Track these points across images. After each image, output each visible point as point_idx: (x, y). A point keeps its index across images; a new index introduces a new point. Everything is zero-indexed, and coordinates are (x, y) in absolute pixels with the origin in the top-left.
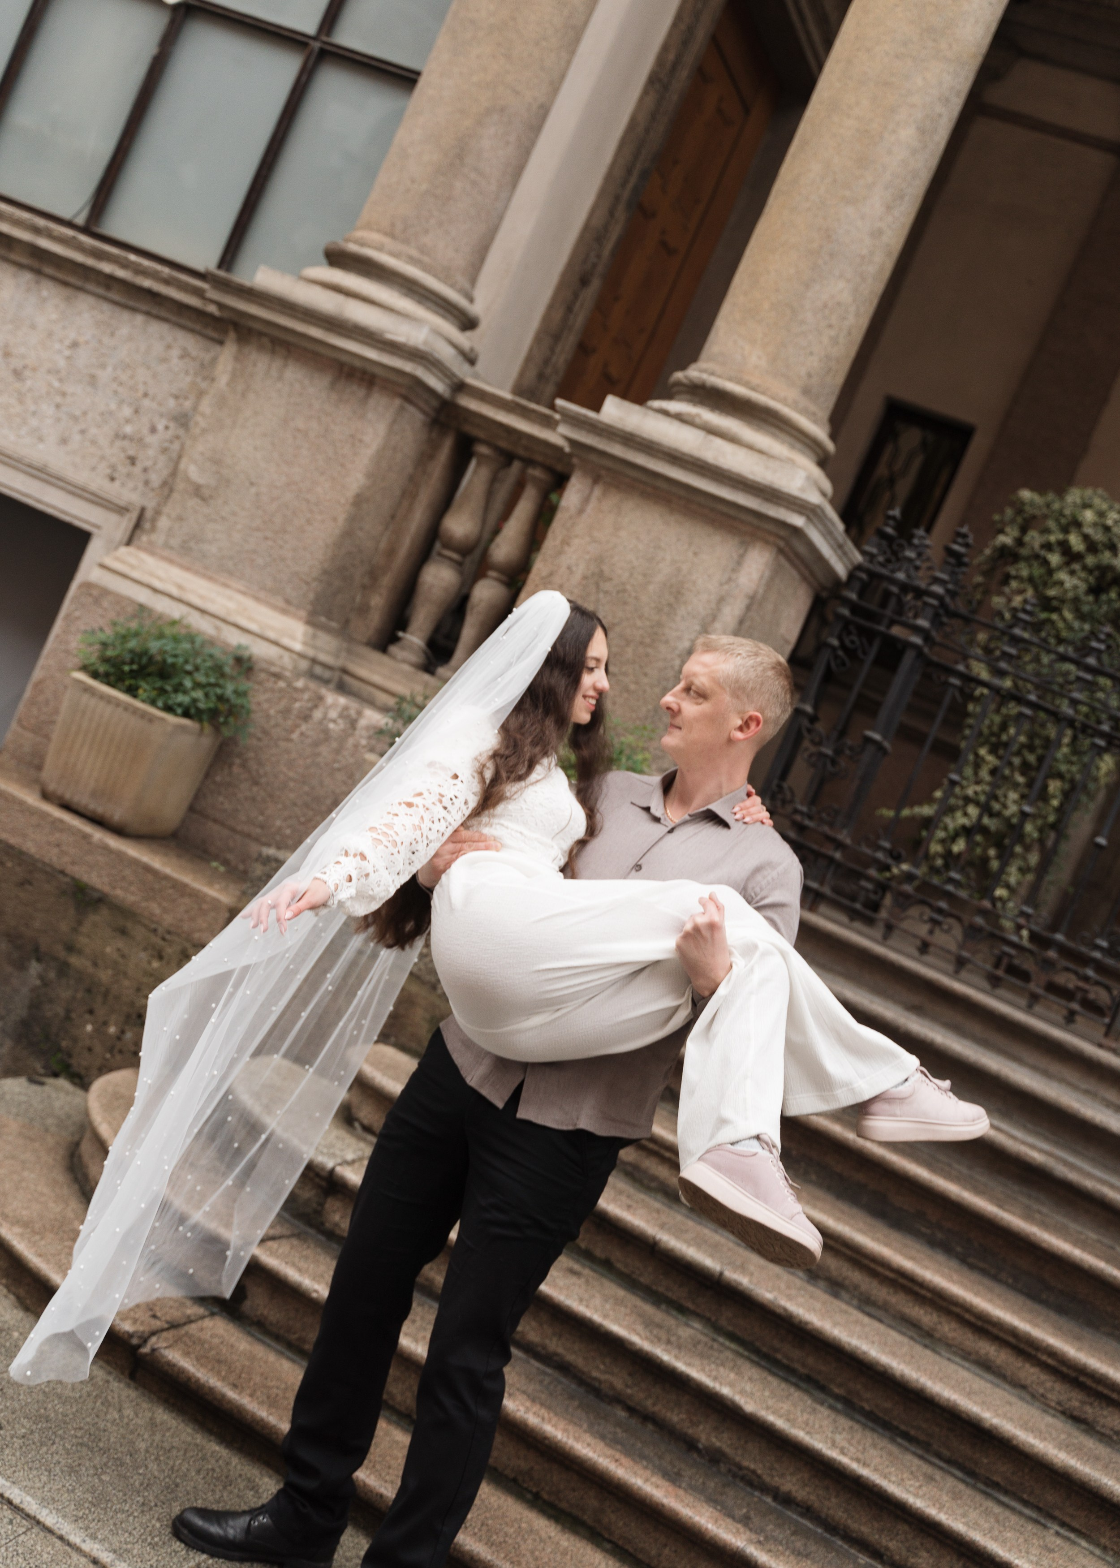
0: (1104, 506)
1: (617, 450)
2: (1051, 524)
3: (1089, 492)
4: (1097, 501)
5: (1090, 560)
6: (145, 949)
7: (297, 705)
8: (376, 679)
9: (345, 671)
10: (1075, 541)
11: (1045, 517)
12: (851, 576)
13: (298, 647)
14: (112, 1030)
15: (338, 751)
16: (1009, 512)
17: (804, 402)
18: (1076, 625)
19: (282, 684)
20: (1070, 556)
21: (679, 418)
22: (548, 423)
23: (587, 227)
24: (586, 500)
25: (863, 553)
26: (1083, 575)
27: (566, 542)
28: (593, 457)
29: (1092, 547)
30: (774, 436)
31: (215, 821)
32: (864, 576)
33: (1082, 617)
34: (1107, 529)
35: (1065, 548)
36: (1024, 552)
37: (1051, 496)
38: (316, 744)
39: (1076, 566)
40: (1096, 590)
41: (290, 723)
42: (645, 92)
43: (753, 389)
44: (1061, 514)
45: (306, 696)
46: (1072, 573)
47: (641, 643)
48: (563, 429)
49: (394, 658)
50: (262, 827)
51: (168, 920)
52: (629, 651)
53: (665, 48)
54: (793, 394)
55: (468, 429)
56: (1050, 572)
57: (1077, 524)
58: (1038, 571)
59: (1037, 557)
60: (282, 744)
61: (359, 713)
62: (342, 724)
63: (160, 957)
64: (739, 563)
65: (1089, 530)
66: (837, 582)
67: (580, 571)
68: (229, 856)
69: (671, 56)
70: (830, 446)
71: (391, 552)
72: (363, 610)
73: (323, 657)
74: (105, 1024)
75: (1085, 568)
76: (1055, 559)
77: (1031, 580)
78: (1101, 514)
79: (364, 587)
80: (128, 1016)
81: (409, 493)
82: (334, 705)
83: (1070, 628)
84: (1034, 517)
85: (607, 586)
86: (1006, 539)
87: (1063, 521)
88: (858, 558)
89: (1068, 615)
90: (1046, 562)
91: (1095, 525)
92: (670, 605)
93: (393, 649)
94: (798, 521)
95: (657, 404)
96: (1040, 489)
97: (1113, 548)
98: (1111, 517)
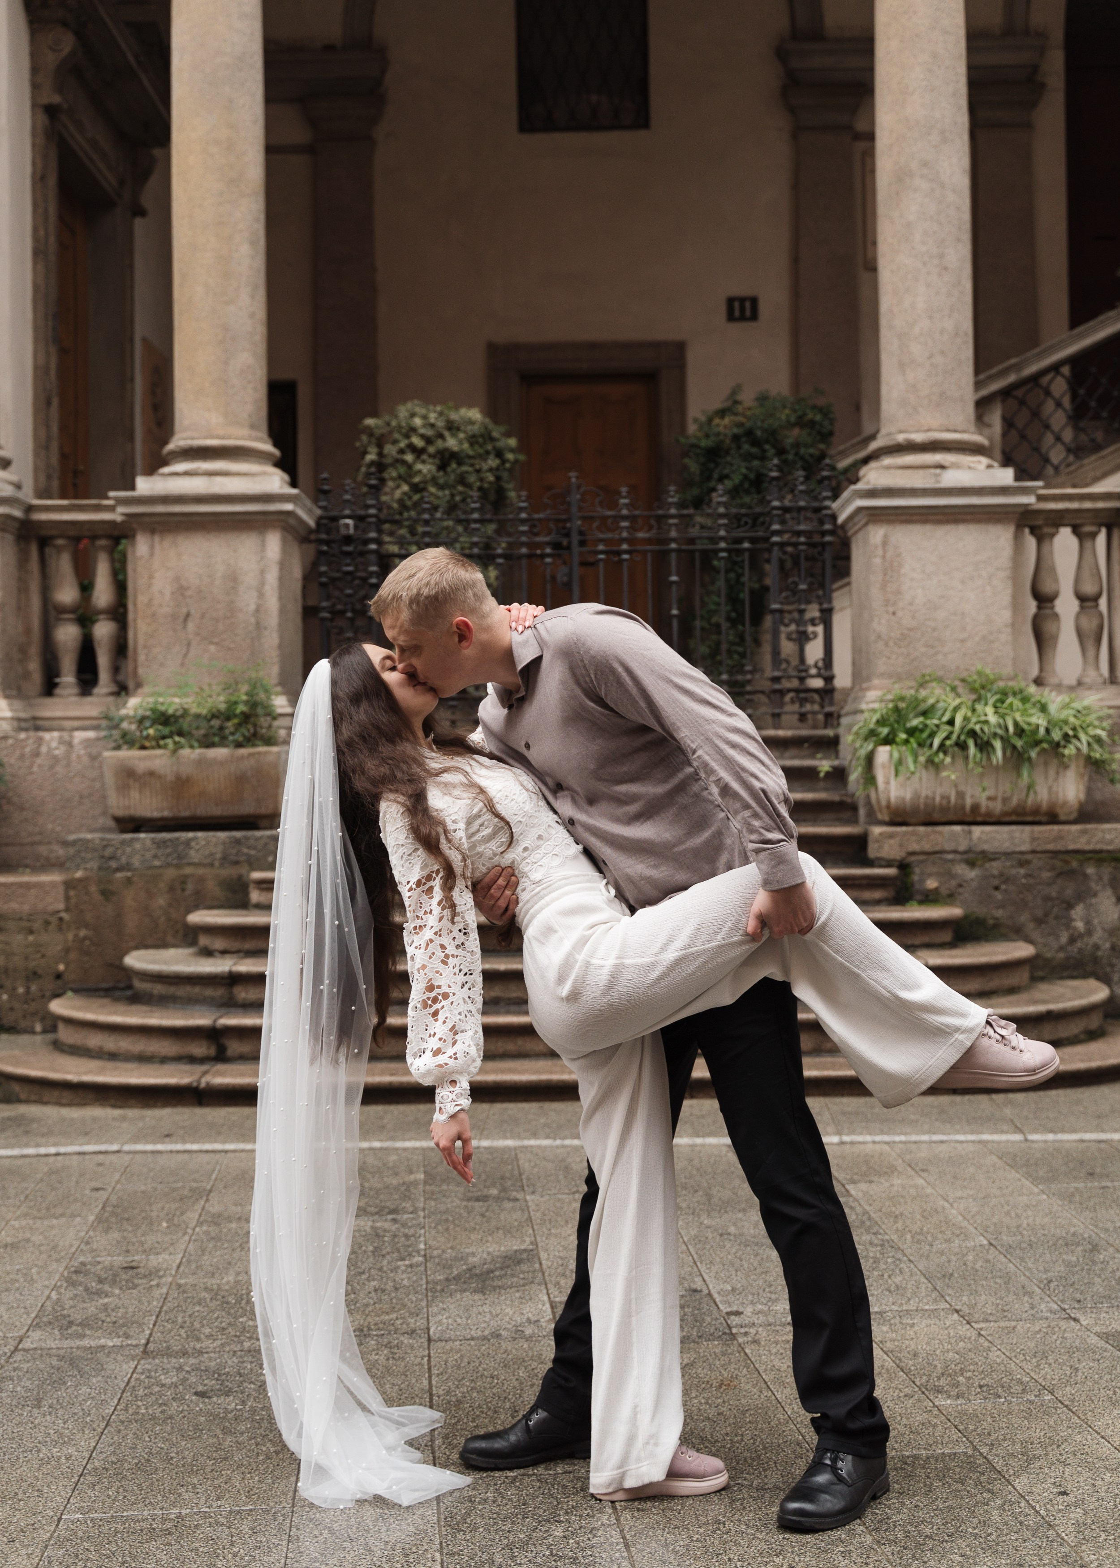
0: (423, 411)
1: (160, 509)
2: (397, 436)
3: (409, 405)
4: (417, 409)
5: (431, 449)
6: (19, 932)
7: (28, 750)
8: (58, 714)
9: (35, 718)
10: (417, 441)
11: (391, 432)
12: (318, 524)
13: (8, 714)
14: (21, 990)
15: (68, 765)
16: (364, 438)
17: (254, 433)
18: (440, 494)
19: (10, 741)
20: (418, 452)
21: (187, 474)
22: (112, 509)
23: (36, 367)
24: (152, 547)
25: (320, 507)
26: (430, 460)
27: (151, 577)
28: (147, 519)
29: (429, 441)
30: (247, 461)
31: (7, 845)
32: (325, 521)
33: (441, 487)
34: (432, 426)
35: (412, 448)
36: (389, 460)
37: (387, 418)
38: (52, 767)
39: (424, 457)
40: (442, 467)
41: (27, 763)
42: (35, 263)
43: (223, 438)
44: (400, 427)
45: (31, 741)
46: (424, 462)
47: (226, 618)
48: (121, 509)
49: (61, 696)
50: (40, 833)
51: (26, 908)
52: (221, 626)
53: (35, 229)
54: (246, 432)
55: (44, 532)
56: (410, 467)
57: (413, 430)
58: (402, 470)
59: (397, 461)
60: (29, 778)
61: (71, 737)
62: (63, 748)
63: (31, 932)
64: (263, 545)
65: (422, 431)
66: (311, 531)
67: (168, 591)
68: (27, 861)
69: (42, 233)
70: (277, 452)
71: (28, 631)
72: (26, 675)
73: (23, 715)
74: (15, 989)
75: (430, 456)
76: (409, 457)
77: (400, 477)
78: (425, 417)
79: (21, 661)
80: (28, 979)
81: (22, 589)
82: (52, 739)
83: (438, 498)
84: (382, 435)
85: (189, 593)
86: (371, 457)
87: (404, 431)
88: (319, 512)
89: (433, 490)
90: (404, 462)
91: (424, 426)
92: (233, 588)
93: (58, 691)
94: (289, 507)
95: (166, 470)
96: (375, 414)
97: (441, 436)
98: (432, 417)
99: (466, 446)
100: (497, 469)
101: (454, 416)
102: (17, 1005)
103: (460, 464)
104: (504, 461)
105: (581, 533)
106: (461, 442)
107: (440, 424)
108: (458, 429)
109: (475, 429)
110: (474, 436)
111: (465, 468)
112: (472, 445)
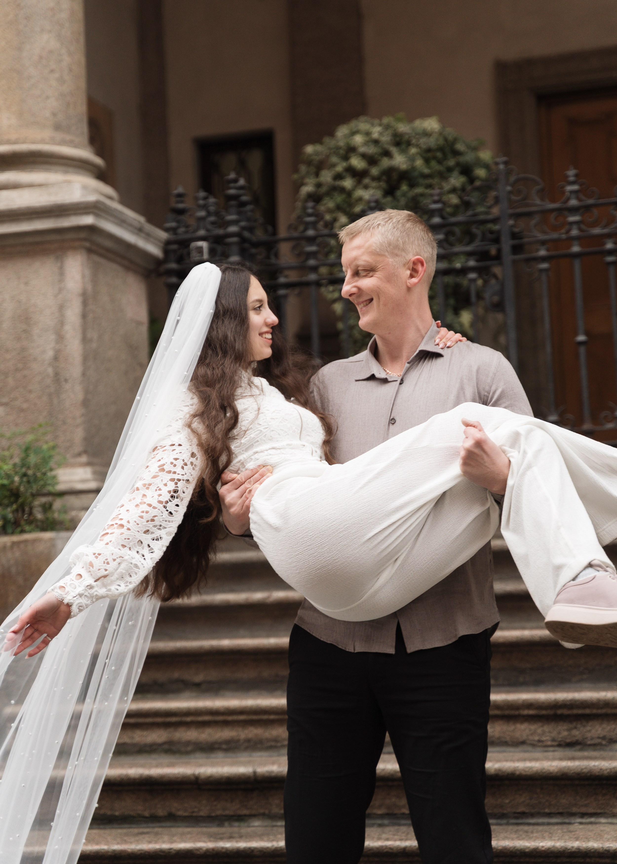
0: (366, 127)
2: (334, 159)
3: (352, 123)
4: (361, 126)
5: (375, 171)
10: (357, 162)
11: (328, 156)
12: (166, 252)
16: (303, 168)
17: (59, 136)
20: (359, 175)
25: (166, 230)
26: (374, 184)
29: (371, 160)
30: (47, 170)
32: (174, 247)
34: (376, 142)
35: (351, 171)
36: (324, 190)
37: (326, 140)
39: (366, 181)
40: (392, 192)
43: (15, 143)
44: (338, 148)
46: (366, 187)
47: (17, 370)
52: (11, 381)
54: (48, 133)
56: (349, 194)
57: (353, 150)
58: (339, 198)
59: (334, 188)
64: (62, 273)
65: (362, 150)
66: (158, 262)
70: (98, 161)
75: (374, 179)
76: (348, 183)
77: (339, 208)
78: (368, 133)
84: (321, 161)
86: (308, 188)
87: (342, 152)
88: (163, 235)
90: (342, 190)
91: (366, 143)
92: (25, 331)
94: (88, 220)
96: (318, 140)
97: (387, 154)
98: (376, 131)
99: (419, 163)
100: (463, 189)
101: (403, 128)
103: (412, 186)
104: (471, 180)
105: (514, 236)
106: (412, 159)
107: (386, 138)
108: (409, 144)
109: (432, 142)
110: (429, 150)
111: (419, 190)
112: (427, 161)
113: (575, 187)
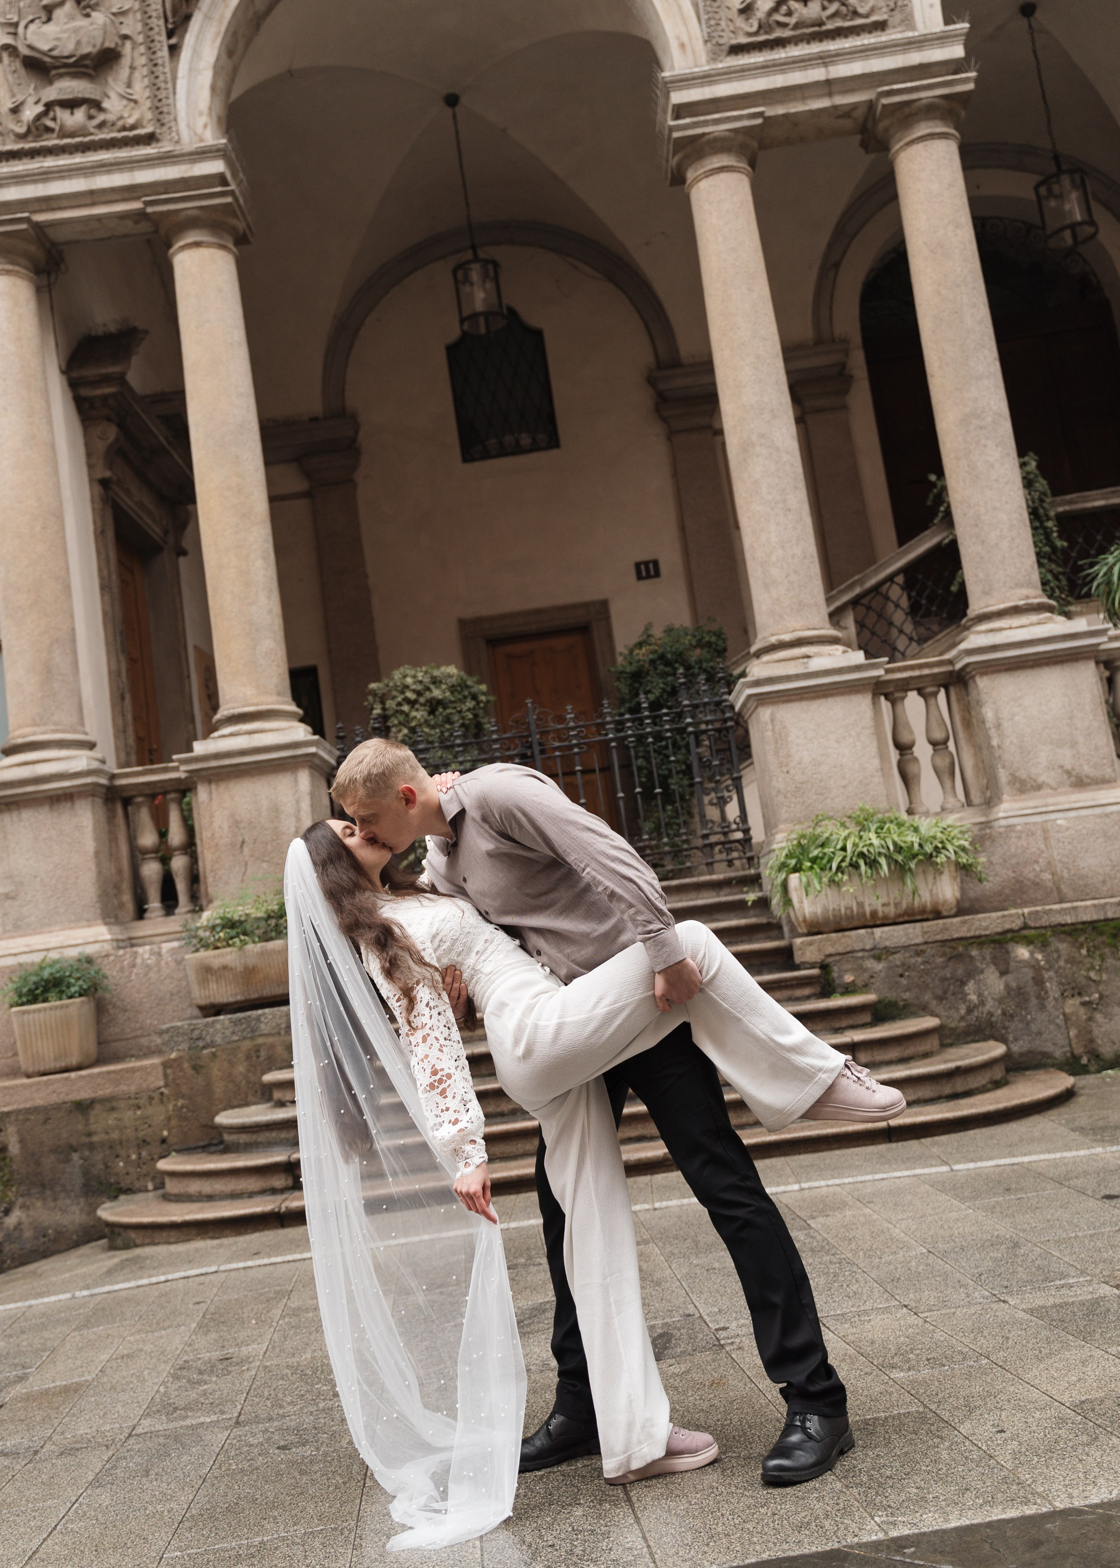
0: (413, 672)
1: (214, 763)
2: (394, 693)
3: (402, 669)
4: (408, 672)
5: (422, 700)
6: (129, 1109)
7: (126, 963)
8: (149, 932)
9: (130, 939)
10: (410, 695)
11: (390, 691)
13: (109, 937)
14: (134, 1157)
15: (159, 971)
16: (370, 698)
17: (281, 699)
18: (432, 732)
19: (112, 958)
20: (412, 703)
21: (232, 735)
22: (176, 769)
23: (110, 672)
24: (210, 793)
26: (422, 708)
27: (212, 817)
28: (204, 773)
29: (419, 694)
30: (277, 720)
31: (115, 1041)
33: (433, 727)
34: (421, 682)
35: (407, 701)
36: (390, 712)
37: (386, 681)
38: (146, 974)
39: (417, 706)
40: (432, 712)
41: (126, 973)
42: (102, 595)
43: (257, 705)
44: (396, 686)
45: (128, 956)
46: (417, 710)
47: (273, 840)
48: (183, 768)
49: (150, 919)
50: (141, 1028)
51: (133, 1088)
53: (100, 570)
54: (274, 698)
55: (125, 794)
56: (407, 715)
57: (407, 687)
58: (401, 718)
59: (397, 711)
60: (129, 985)
61: (160, 948)
62: (154, 958)
63: (139, 1108)
64: (296, 781)
65: (413, 687)
67: (226, 826)
68: (132, 1052)
69: (106, 572)
70: (300, 711)
71: (120, 872)
72: (121, 906)
73: (120, 937)
74: (129, 1156)
75: (421, 705)
76: (406, 708)
77: (400, 723)
78: (414, 677)
79: (115, 895)
80: (138, 1146)
81: (113, 839)
82: (144, 952)
83: (431, 735)
84: (384, 694)
85: (242, 825)
86: (377, 711)
87: (399, 689)
88: (338, 753)
89: (427, 730)
90: (402, 712)
91: (414, 683)
93: (147, 915)
94: (313, 750)
95: (216, 734)
96: (378, 680)
97: (428, 689)
98: (420, 676)
99: (448, 694)
100: (474, 709)
101: (436, 673)
102: (131, 1170)
103: (445, 708)
104: (478, 703)
105: (540, 744)
106: (444, 692)
107: (427, 680)
108: (441, 682)
109: (454, 681)
110: (453, 686)
111: (448, 711)
112: (452, 693)
113: (572, 716)
